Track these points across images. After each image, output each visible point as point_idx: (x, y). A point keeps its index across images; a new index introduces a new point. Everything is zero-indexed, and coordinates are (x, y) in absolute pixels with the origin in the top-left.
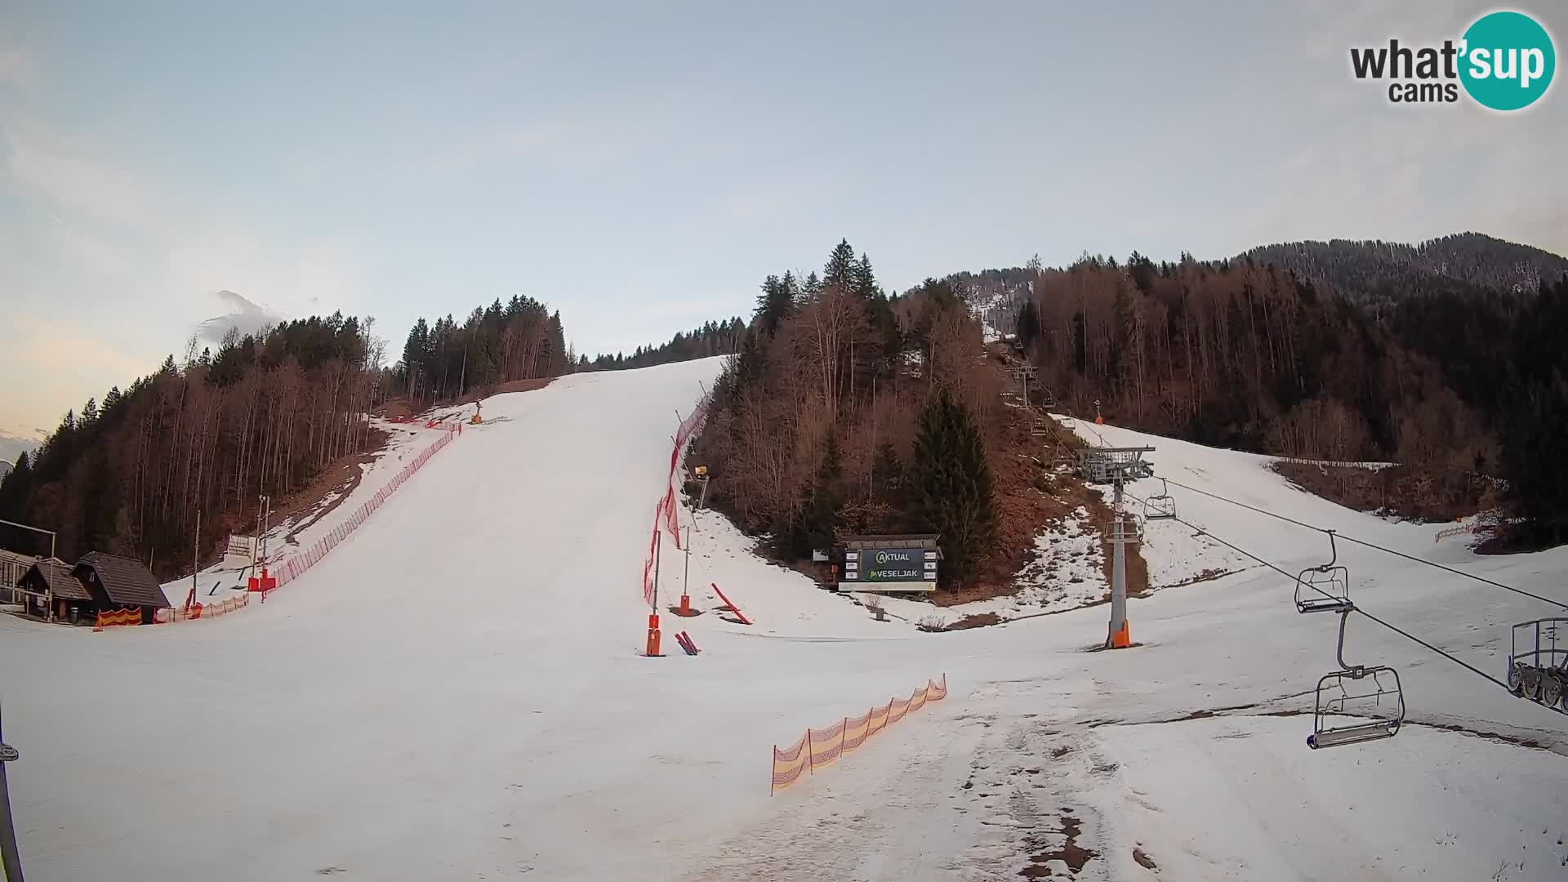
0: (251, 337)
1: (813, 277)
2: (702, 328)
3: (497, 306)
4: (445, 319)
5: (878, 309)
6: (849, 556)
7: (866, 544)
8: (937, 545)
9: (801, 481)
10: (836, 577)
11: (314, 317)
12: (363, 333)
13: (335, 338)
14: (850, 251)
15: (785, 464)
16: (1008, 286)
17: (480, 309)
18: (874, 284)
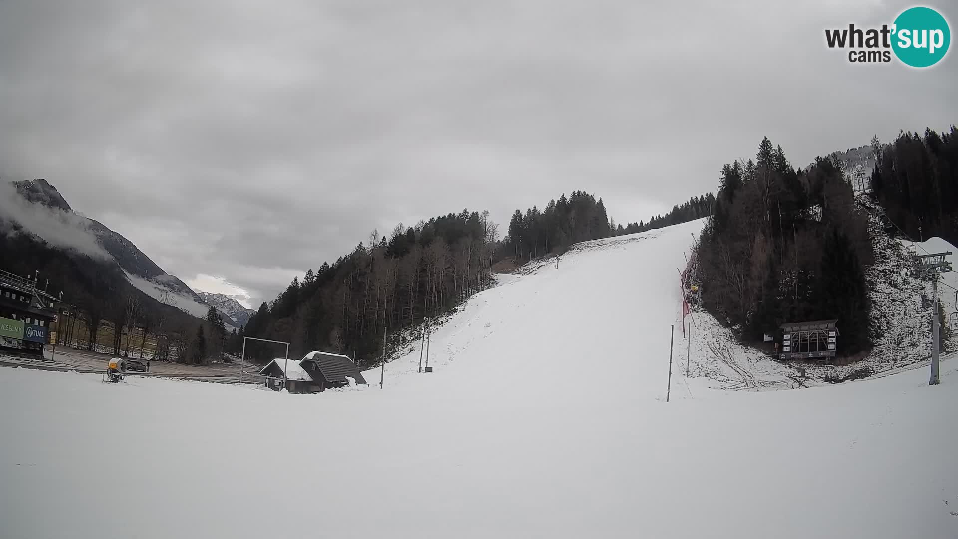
0: (412, 228)
1: (750, 163)
2: (689, 202)
3: (563, 198)
4: (532, 208)
5: (790, 178)
6: (785, 337)
7: (795, 329)
8: (836, 327)
9: (756, 291)
10: (778, 351)
11: (450, 214)
12: (482, 221)
13: (465, 225)
14: (770, 144)
15: (745, 281)
16: (863, 158)
17: (553, 201)
18: (787, 163)
